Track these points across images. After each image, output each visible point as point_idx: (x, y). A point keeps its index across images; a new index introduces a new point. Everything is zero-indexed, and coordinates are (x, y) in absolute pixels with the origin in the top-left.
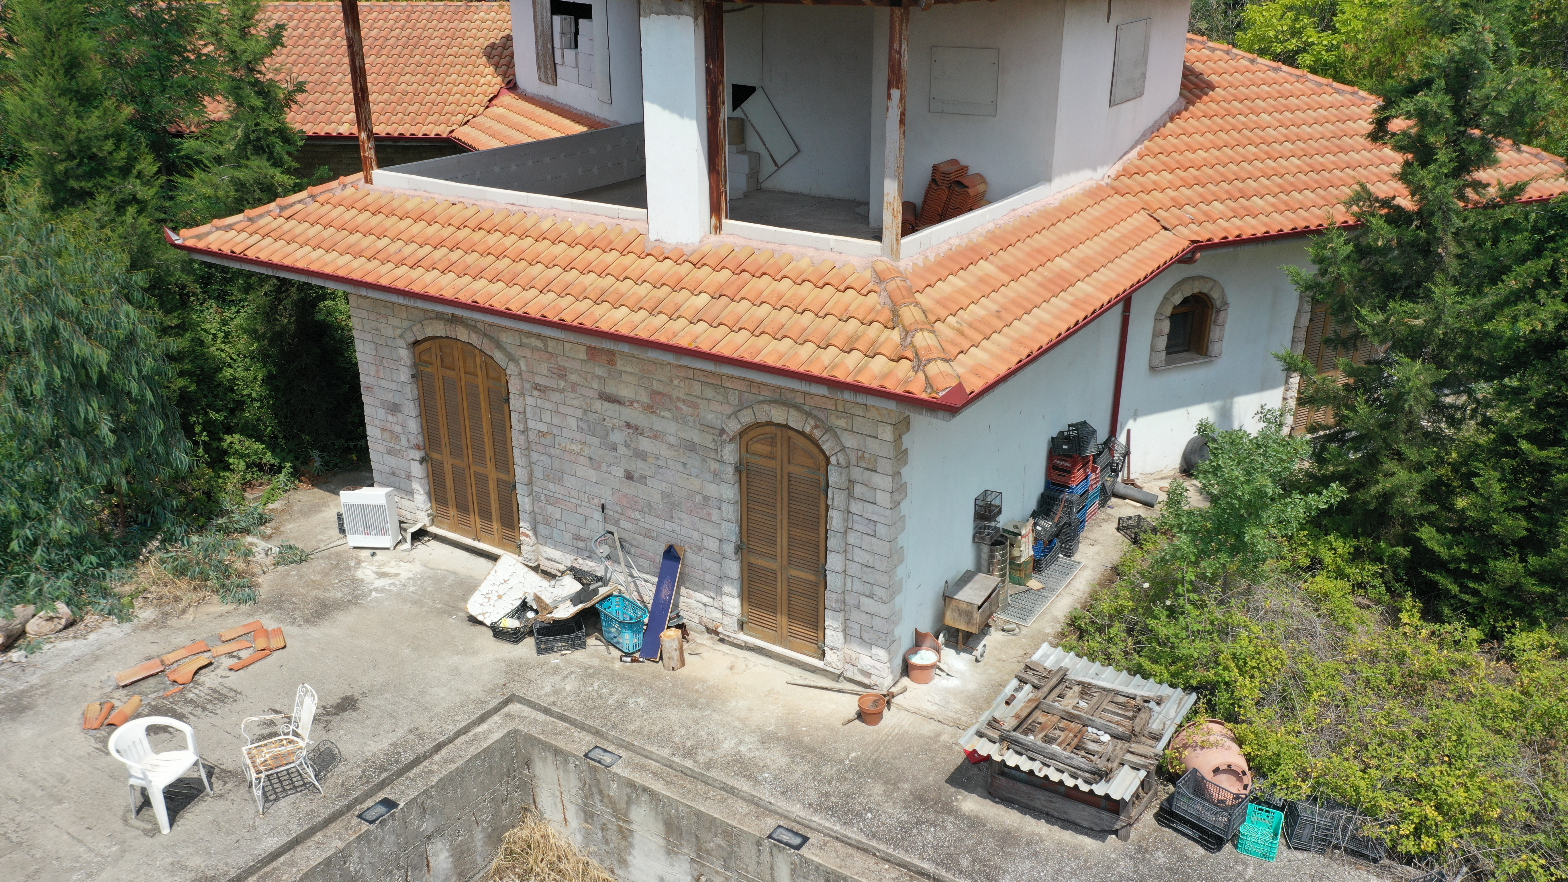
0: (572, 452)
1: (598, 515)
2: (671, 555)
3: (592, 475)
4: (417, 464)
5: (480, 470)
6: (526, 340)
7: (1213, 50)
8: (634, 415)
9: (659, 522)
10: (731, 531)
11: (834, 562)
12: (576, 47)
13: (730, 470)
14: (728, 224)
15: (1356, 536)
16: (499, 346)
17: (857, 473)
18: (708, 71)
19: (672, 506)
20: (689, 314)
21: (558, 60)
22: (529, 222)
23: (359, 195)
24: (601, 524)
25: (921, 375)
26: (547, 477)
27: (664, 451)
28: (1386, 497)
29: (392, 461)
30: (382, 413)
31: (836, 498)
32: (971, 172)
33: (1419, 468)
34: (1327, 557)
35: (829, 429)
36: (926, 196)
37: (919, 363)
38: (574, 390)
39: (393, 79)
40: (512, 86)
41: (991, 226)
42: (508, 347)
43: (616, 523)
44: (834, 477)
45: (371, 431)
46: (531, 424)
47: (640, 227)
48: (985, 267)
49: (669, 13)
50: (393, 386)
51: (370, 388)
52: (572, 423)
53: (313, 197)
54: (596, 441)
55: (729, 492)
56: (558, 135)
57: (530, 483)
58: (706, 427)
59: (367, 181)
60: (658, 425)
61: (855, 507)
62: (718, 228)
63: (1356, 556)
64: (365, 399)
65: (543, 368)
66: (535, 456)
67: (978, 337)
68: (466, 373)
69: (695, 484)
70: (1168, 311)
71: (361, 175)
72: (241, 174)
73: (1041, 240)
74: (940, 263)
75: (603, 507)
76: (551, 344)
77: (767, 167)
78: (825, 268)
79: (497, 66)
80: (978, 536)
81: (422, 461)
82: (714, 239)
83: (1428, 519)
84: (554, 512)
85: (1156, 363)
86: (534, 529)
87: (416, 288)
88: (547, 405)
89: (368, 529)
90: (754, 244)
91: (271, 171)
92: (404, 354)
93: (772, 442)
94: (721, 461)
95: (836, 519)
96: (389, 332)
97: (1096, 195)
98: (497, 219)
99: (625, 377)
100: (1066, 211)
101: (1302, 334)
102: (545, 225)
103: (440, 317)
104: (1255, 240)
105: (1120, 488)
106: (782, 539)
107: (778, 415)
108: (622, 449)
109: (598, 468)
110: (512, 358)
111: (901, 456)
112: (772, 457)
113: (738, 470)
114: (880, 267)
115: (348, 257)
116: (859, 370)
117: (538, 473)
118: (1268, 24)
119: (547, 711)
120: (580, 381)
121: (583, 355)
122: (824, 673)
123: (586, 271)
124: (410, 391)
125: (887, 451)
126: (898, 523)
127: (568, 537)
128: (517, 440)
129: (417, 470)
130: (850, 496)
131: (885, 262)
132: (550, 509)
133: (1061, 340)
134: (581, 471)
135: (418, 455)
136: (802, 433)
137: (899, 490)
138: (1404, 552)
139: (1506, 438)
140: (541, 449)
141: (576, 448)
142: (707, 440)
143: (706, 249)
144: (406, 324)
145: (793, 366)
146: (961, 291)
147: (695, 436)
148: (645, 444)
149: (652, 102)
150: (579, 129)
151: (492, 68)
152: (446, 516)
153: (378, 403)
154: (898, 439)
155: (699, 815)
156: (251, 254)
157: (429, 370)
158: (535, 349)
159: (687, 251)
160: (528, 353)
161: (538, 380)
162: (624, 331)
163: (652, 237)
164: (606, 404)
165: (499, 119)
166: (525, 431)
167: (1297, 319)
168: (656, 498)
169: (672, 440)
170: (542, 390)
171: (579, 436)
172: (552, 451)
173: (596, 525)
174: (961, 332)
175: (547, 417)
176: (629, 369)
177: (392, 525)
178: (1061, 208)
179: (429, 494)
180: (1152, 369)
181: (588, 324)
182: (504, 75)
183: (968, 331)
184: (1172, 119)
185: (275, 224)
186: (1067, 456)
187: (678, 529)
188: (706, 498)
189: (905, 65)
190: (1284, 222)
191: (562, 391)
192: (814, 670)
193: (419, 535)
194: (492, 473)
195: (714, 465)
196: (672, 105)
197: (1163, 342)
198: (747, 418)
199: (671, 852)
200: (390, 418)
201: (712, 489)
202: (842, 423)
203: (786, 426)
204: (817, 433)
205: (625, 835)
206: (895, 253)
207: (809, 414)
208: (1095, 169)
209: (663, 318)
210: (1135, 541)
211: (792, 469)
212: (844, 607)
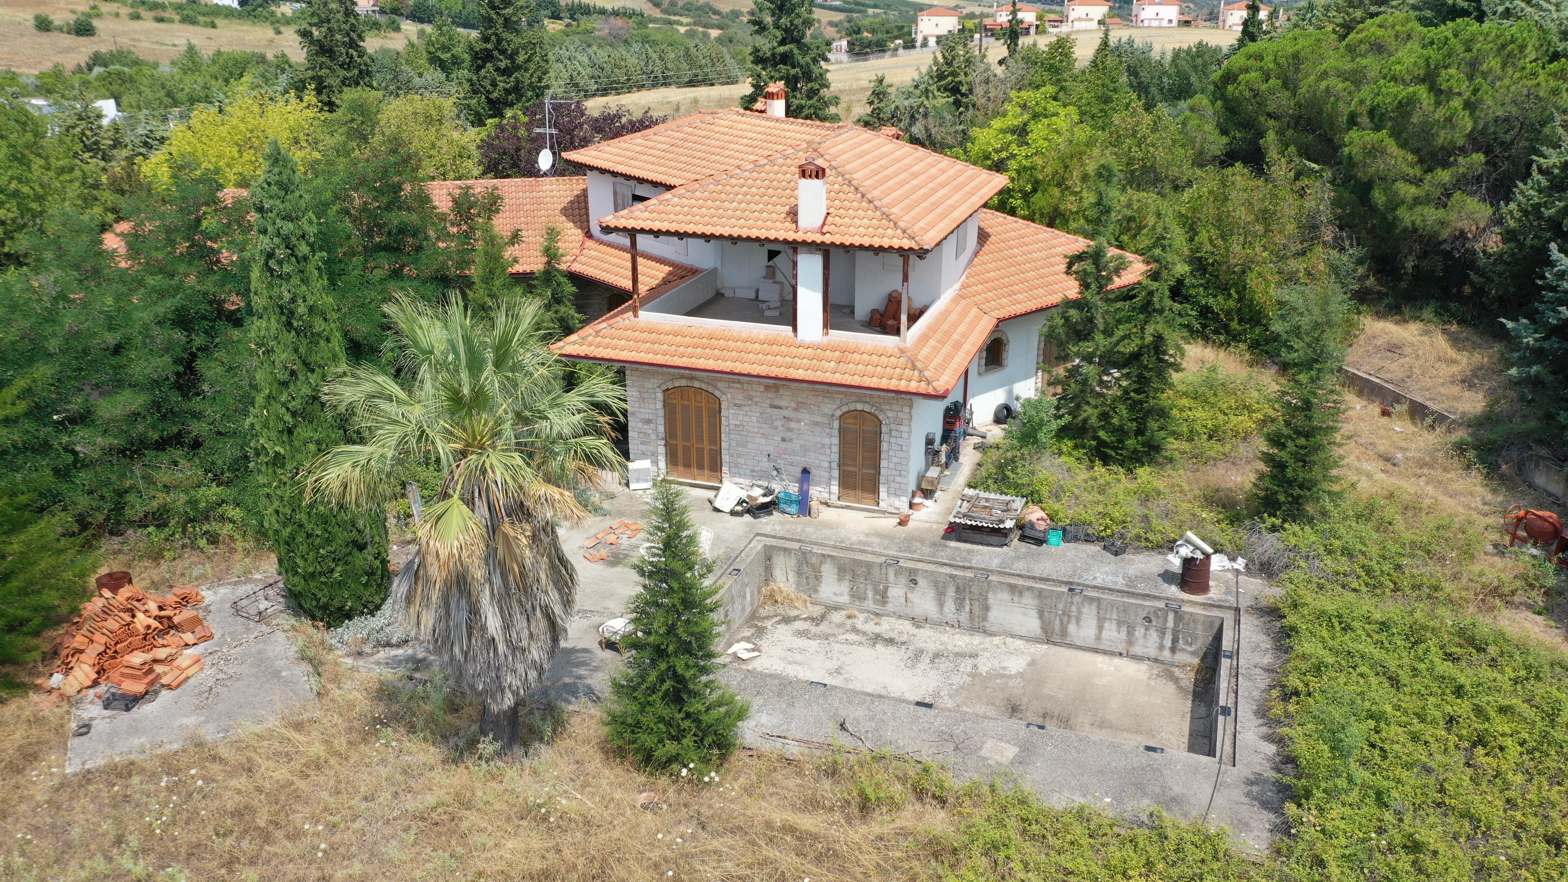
0: (753, 432)
1: (765, 459)
2: (806, 471)
3: (763, 441)
4: (661, 447)
5: (699, 446)
6: (731, 385)
8: (788, 413)
9: (798, 458)
10: (835, 457)
11: (884, 463)
13: (836, 432)
14: (830, 331)
15: (1075, 438)
16: (716, 387)
19: (805, 450)
22: (734, 334)
23: (634, 324)
24: (767, 463)
25: (931, 386)
26: (738, 445)
27: (802, 427)
28: (1085, 421)
29: (645, 447)
30: (640, 425)
31: (885, 437)
33: (1096, 407)
34: (1065, 449)
35: (881, 410)
37: (930, 382)
38: (756, 405)
41: (928, 323)
42: (720, 386)
43: (775, 462)
44: (884, 429)
46: (732, 422)
47: (794, 335)
50: (649, 411)
51: (633, 413)
52: (754, 419)
53: (610, 326)
54: (766, 426)
55: (836, 441)
57: (728, 449)
58: (824, 415)
59: (636, 316)
60: (800, 416)
61: (893, 440)
62: (826, 334)
63: (1076, 447)
65: (740, 396)
66: (733, 436)
67: (942, 371)
68: (696, 402)
69: (818, 439)
70: (985, 347)
73: (945, 326)
75: (769, 455)
76: (745, 385)
78: (878, 348)
79: (575, 223)
80: (928, 451)
81: (665, 445)
82: (826, 338)
83: (1101, 428)
84: (742, 461)
85: (981, 373)
86: (731, 468)
88: (742, 412)
89: (638, 480)
90: (844, 339)
92: (660, 395)
93: (856, 418)
94: (831, 428)
95: (885, 446)
96: (650, 386)
97: (956, 301)
99: (783, 396)
100: (949, 311)
101: (1042, 352)
103: (682, 377)
104: (1021, 315)
105: (970, 431)
106: (860, 458)
107: (859, 407)
108: (780, 428)
109: (767, 438)
110: (724, 393)
111: (911, 418)
112: (855, 424)
113: (839, 431)
114: (901, 347)
117: (734, 444)
119: (774, 537)
120: (760, 400)
121: (762, 389)
122: (879, 511)
124: (661, 413)
125: (907, 416)
126: (910, 445)
127: (748, 471)
128: (724, 429)
129: (662, 450)
130: (891, 436)
131: (902, 345)
132: (739, 459)
134: (758, 440)
135: (662, 442)
136: (870, 413)
138: (1094, 443)
139: (1126, 392)
140: (736, 432)
141: (755, 430)
142: (824, 420)
143: (822, 342)
144: (662, 380)
145: (882, 387)
146: (930, 352)
147: (818, 419)
148: (792, 425)
149: (807, 287)
151: (572, 224)
152: (677, 471)
153: (638, 420)
154: (911, 411)
155: (855, 560)
157: (674, 402)
158: (735, 386)
159: (815, 344)
160: (732, 389)
161: (738, 402)
163: (799, 339)
164: (773, 410)
165: (595, 258)
166: (728, 425)
167: (1039, 348)
168: (797, 448)
169: (807, 421)
170: (739, 406)
171: (757, 425)
172: (743, 433)
173: (765, 464)
174: (936, 369)
175: (741, 418)
176: (786, 393)
177: (649, 478)
178: (947, 310)
179: (666, 461)
180: (980, 375)
182: (582, 228)
183: (938, 368)
184: (976, 256)
187: (809, 460)
188: (823, 445)
190: (1032, 306)
191: (750, 406)
192: (873, 511)
194: (706, 446)
195: (828, 430)
197: (983, 362)
198: (845, 409)
199: (840, 579)
200: (645, 426)
202: (885, 406)
203: (863, 411)
204: (877, 413)
205: (818, 578)
206: (905, 341)
207: (871, 404)
208: (953, 288)
209: (819, 372)
210: (981, 454)
211: (865, 428)
212: (888, 482)
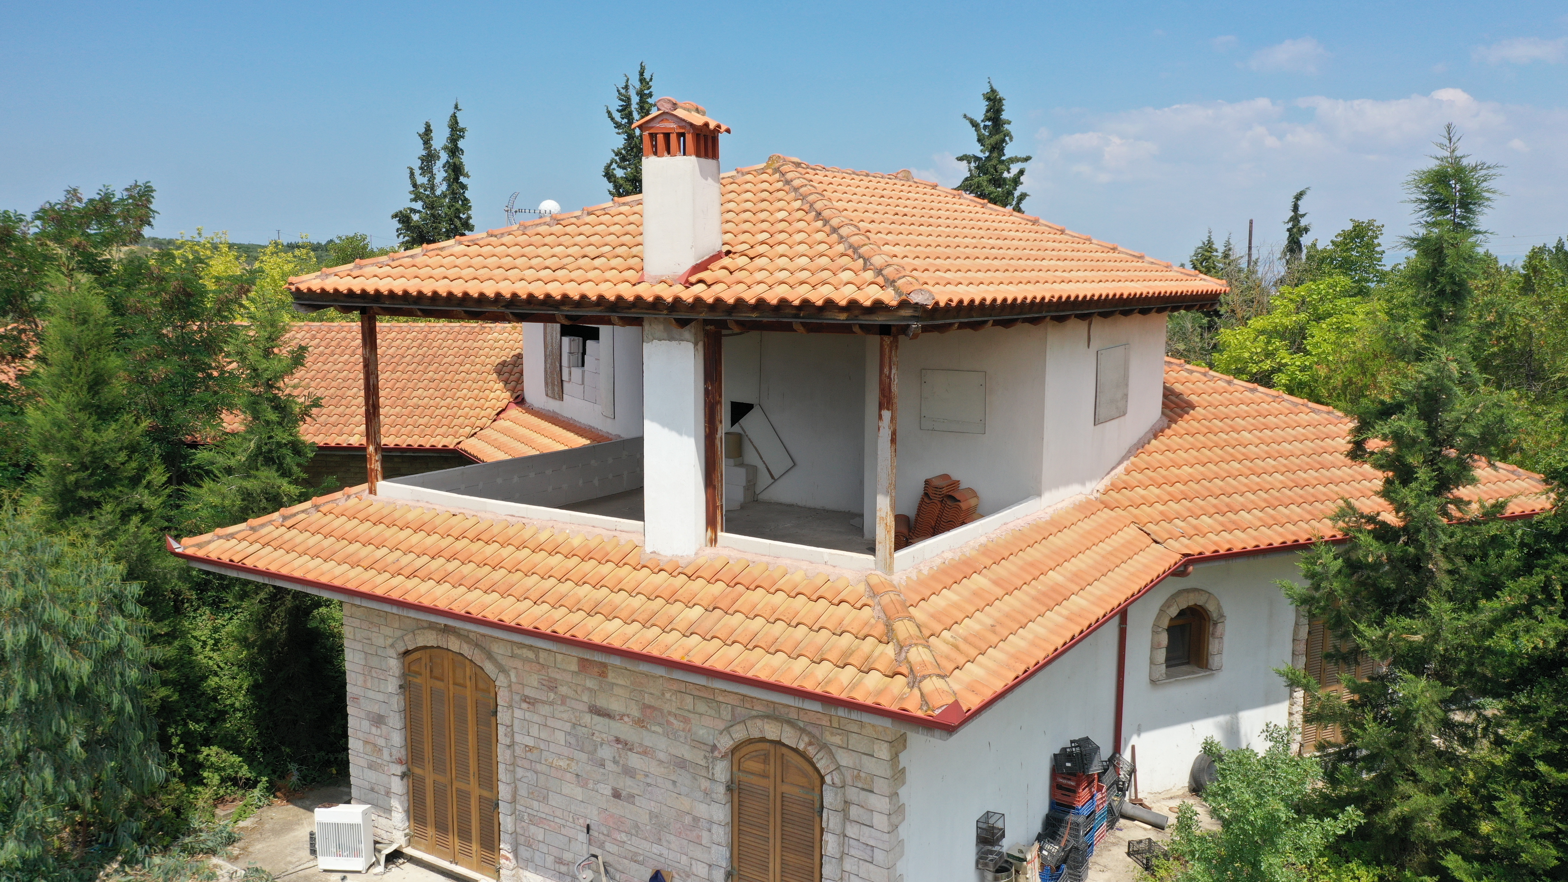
0: (559, 768)
1: (582, 837)
3: (578, 792)
4: (398, 779)
5: (463, 786)
6: (517, 651)
7: (1191, 372)
8: (624, 730)
9: (646, 845)
10: (721, 855)
12: (583, 365)
13: (722, 789)
14: (722, 536)
15: (1379, 864)
16: (490, 656)
17: (852, 794)
18: (707, 392)
19: (660, 827)
20: (682, 626)
21: (565, 377)
22: (527, 534)
23: (363, 505)
24: (585, 846)
25: (916, 691)
26: (531, 795)
27: (654, 768)
28: (1406, 822)
29: (372, 776)
30: (366, 724)
31: (831, 820)
32: (963, 486)
33: (1436, 790)
35: (824, 747)
36: (919, 509)
37: (915, 679)
38: (563, 703)
39: (406, 393)
40: (520, 401)
41: (983, 540)
42: (499, 658)
43: (601, 846)
44: (829, 798)
45: (354, 744)
46: (518, 738)
47: (636, 539)
48: (979, 581)
49: (671, 339)
50: (380, 697)
51: (356, 699)
52: (560, 737)
53: (317, 507)
54: (583, 757)
55: (720, 813)
56: (561, 448)
57: (514, 801)
58: (697, 743)
59: (371, 492)
60: (648, 740)
61: (852, 831)
62: (714, 541)
64: (350, 710)
65: (534, 680)
66: (520, 772)
67: (973, 652)
68: (455, 684)
69: (685, 804)
70: (1165, 623)
71: (365, 486)
72: (249, 484)
73: (1033, 554)
74: (933, 577)
75: (588, 828)
76: (542, 655)
77: (764, 479)
78: (819, 581)
79: (506, 382)
80: (981, 861)
81: (403, 776)
82: (710, 551)
83: (1452, 845)
84: (537, 833)
85: (1156, 676)
86: (515, 852)
87: (410, 599)
88: (536, 718)
89: (340, 850)
90: (749, 557)
91: (279, 481)
92: (394, 664)
93: (766, 760)
94: (713, 780)
95: (831, 844)
96: (380, 642)
97: (1086, 509)
98: (495, 530)
99: (617, 690)
100: (1057, 525)
101: (1302, 647)
102: (543, 536)
103: (432, 626)
104: (1245, 554)
105: (1128, 808)
106: (775, 865)
107: (772, 731)
108: (610, 766)
109: (584, 786)
110: (502, 669)
111: (898, 775)
112: (765, 776)
113: (729, 789)
114: (874, 581)
115: (346, 567)
116: (854, 686)
117: (523, 791)
118: (1243, 347)
120: (571, 693)
121: (574, 667)
123: (581, 582)
124: (396, 702)
125: (883, 770)
126: (897, 848)
127: (550, 860)
128: (503, 754)
129: (398, 786)
130: (846, 818)
131: (878, 576)
132: (533, 829)
133: (1057, 655)
134: (567, 789)
135: (399, 769)
136: (796, 750)
137: (897, 812)
138: (1431, 881)
140: (526, 764)
141: (563, 763)
142: (697, 757)
143: (701, 561)
144: (398, 633)
145: (786, 682)
146: (955, 605)
147: (686, 752)
148: (634, 760)
149: (652, 420)
150: (582, 442)
151: (501, 384)
152: (423, 837)
153: (362, 715)
154: (895, 758)
156: (249, 563)
157: (418, 680)
158: (526, 660)
159: (682, 563)
160: (518, 664)
161: (528, 692)
162: (617, 644)
163: (648, 549)
164: (596, 718)
165: (505, 432)
166: (512, 746)
167: (1296, 632)
168: (644, 818)
169: (662, 756)
170: (531, 702)
171: (566, 751)
172: (539, 767)
173: (581, 847)
174: (956, 647)
175: (534, 731)
176: (621, 682)
177: (366, 846)
178: (1052, 522)
179: (407, 812)
180: (1153, 682)
181: (581, 636)
182: (513, 391)
183: (963, 646)
184: (1155, 437)
185: (276, 533)
186: (1071, 774)
187: (665, 852)
188: (696, 819)
189: (895, 389)
190: (1273, 537)
191: (551, 704)
193: (394, 857)
194: (475, 790)
195: (705, 784)
196: (670, 423)
197: (1161, 655)
198: (740, 734)
200: (374, 730)
201: (702, 810)
202: (837, 740)
203: (779, 743)
204: (811, 751)
206: (889, 568)
207: (803, 730)
208: (1083, 483)
209: (656, 630)
210: (1147, 867)
211: (786, 788)
